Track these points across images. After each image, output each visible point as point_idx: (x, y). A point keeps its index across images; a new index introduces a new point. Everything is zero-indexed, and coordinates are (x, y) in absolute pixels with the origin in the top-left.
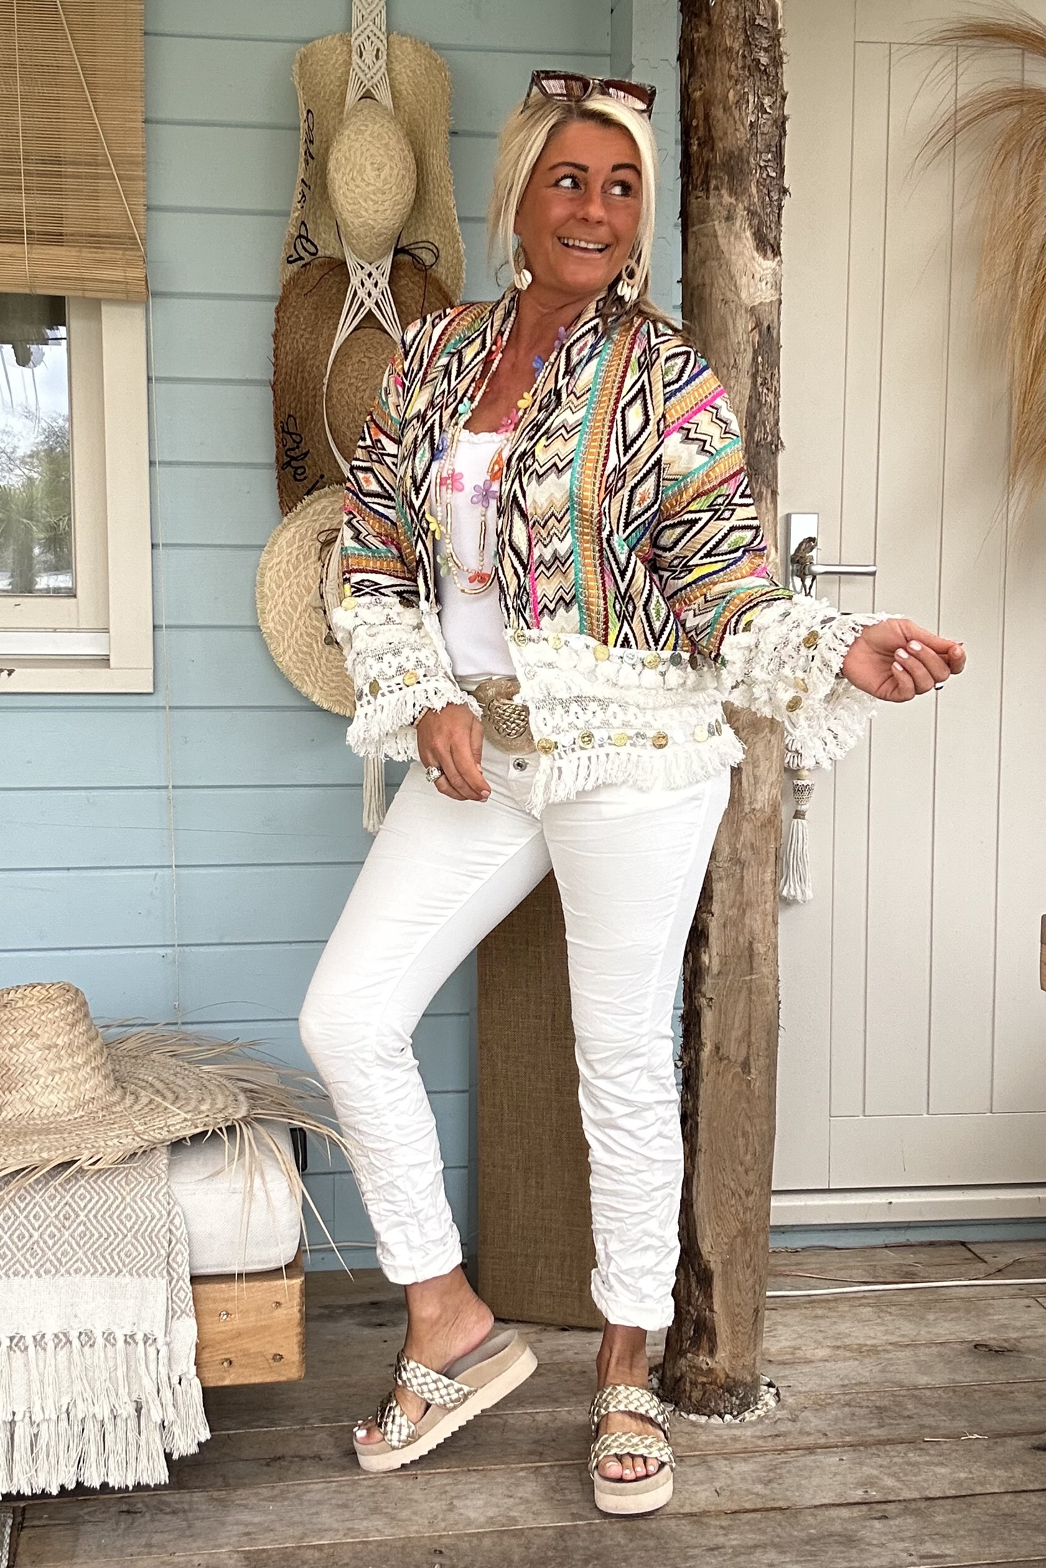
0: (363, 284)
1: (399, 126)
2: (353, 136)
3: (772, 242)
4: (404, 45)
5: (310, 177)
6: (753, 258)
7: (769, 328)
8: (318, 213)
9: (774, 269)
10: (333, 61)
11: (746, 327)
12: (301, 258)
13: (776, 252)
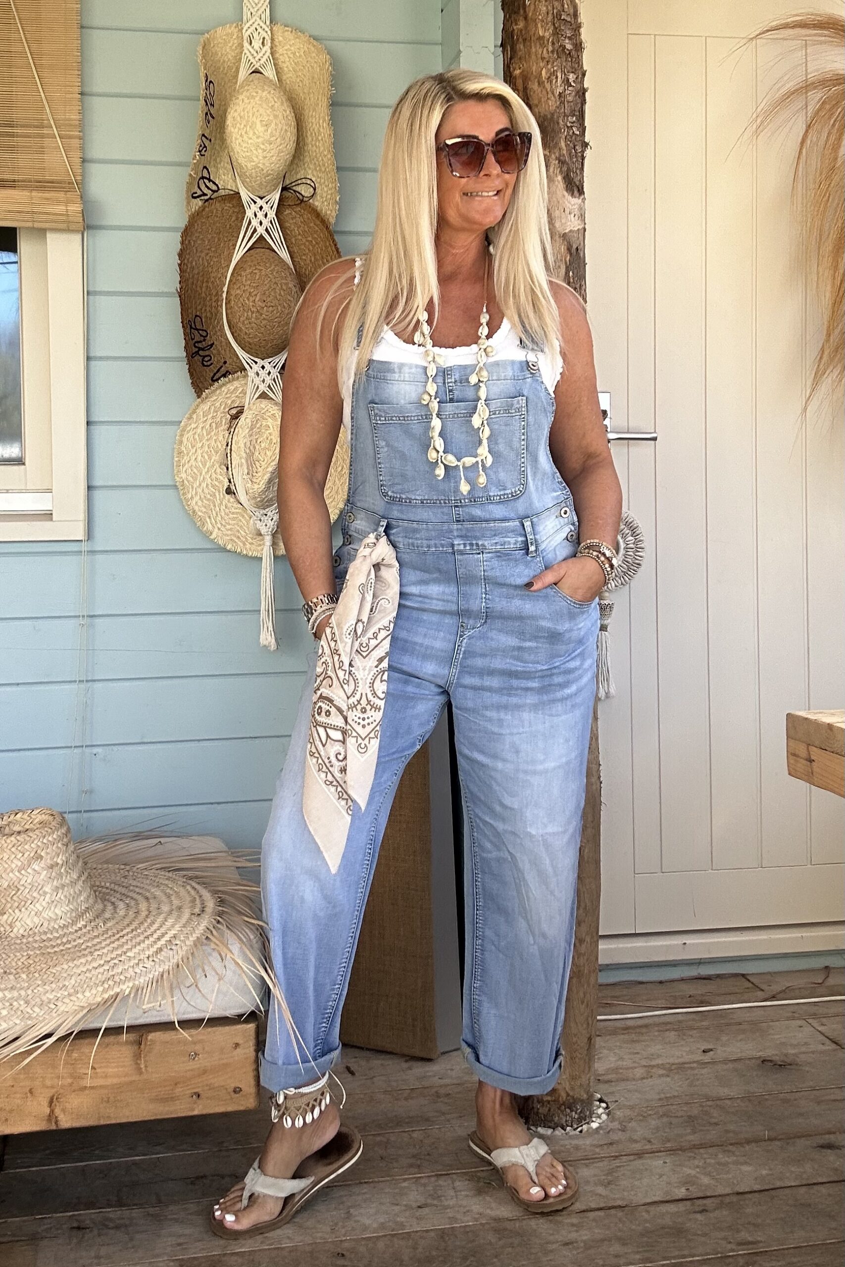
0: (256, 215)
1: (282, 94)
2: (246, 101)
3: (577, 183)
4: (286, 33)
5: (211, 132)
6: (564, 196)
7: (577, 249)
8: (218, 160)
9: (580, 205)
10: (230, 45)
11: (560, 249)
12: (206, 195)
13: (581, 192)
